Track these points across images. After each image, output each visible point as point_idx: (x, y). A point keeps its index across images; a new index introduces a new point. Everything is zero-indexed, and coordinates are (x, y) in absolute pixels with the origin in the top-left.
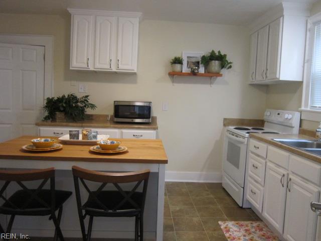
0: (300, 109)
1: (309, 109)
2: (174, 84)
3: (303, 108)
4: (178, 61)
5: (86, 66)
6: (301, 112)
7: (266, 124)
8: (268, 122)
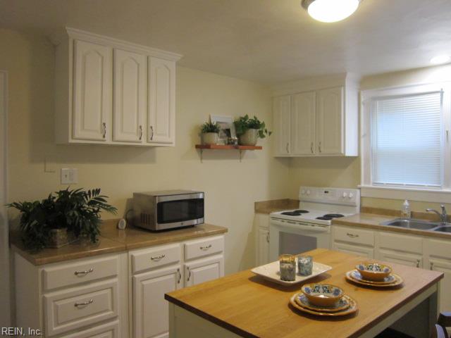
0: (359, 186)
1: (371, 186)
2: (203, 161)
3: (363, 185)
4: (211, 129)
5: (101, 138)
6: (360, 189)
7: (301, 203)
8: (304, 201)
